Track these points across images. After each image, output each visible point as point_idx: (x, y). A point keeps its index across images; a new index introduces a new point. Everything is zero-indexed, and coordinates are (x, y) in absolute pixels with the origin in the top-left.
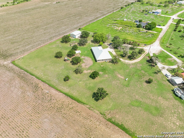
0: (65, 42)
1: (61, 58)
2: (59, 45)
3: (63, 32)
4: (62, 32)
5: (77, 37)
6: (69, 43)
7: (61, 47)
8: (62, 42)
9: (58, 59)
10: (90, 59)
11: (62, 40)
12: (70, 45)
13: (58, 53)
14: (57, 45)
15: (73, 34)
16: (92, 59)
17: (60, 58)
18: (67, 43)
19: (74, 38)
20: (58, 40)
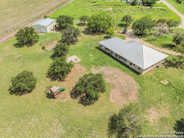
0: (26, 43)
1: (34, 91)
2: (14, 54)
3: (12, 26)
4: (10, 28)
5: (49, 30)
6: (38, 43)
7: (20, 57)
8: (19, 45)
9: (26, 96)
10: (117, 70)
11: (16, 42)
12: (43, 48)
13: (18, 78)
14: (7, 54)
15: (39, 25)
16: (124, 71)
17: (30, 92)
18: (31, 45)
19: (44, 34)
20: (6, 43)
